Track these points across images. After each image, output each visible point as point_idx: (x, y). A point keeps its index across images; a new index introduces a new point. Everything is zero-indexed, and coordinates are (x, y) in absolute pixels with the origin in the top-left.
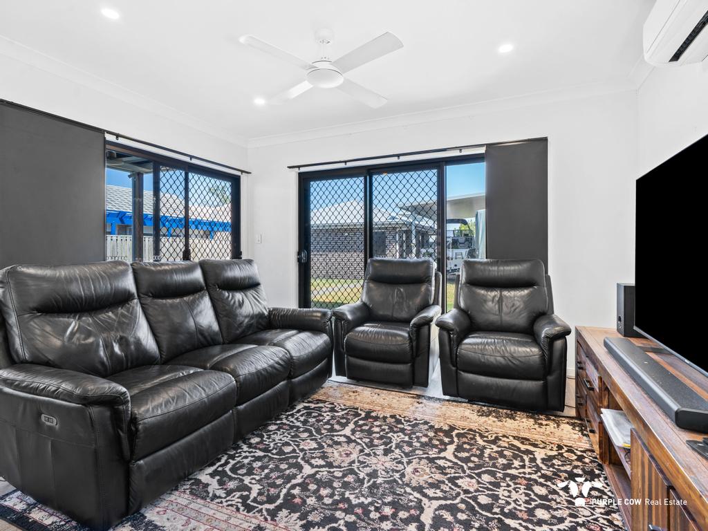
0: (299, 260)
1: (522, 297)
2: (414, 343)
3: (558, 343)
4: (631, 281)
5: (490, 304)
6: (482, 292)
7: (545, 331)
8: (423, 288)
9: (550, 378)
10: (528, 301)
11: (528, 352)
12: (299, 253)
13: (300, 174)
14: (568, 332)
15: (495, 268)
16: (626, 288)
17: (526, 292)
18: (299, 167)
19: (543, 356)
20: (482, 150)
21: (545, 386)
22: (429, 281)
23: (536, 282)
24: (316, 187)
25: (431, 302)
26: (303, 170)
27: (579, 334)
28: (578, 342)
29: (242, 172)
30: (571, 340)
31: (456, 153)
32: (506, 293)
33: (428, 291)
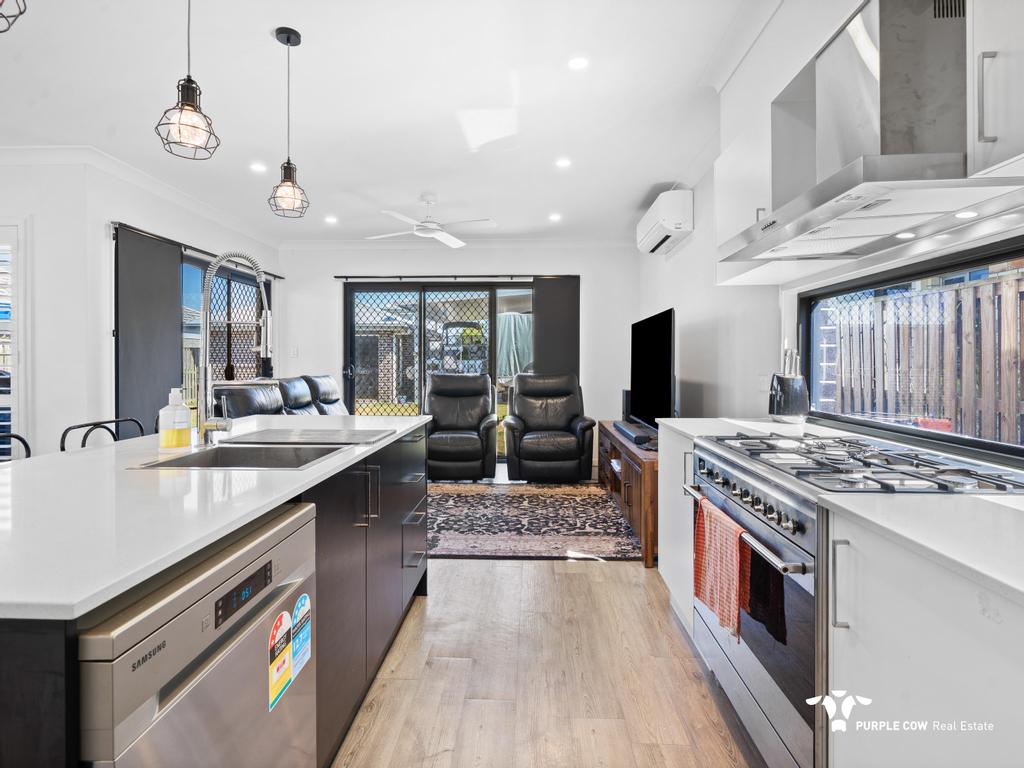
0: (345, 376)
1: (562, 403)
2: (485, 443)
3: (588, 433)
4: (628, 388)
5: (538, 410)
6: (532, 401)
7: (579, 426)
8: (482, 400)
9: (583, 458)
10: (566, 406)
11: (569, 440)
12: (345, 369)
13: (346, 285)
14: (594, 424)
15: (541, 381)
16: (627, 392)
17: (564, 400)
18: (347, 278)
19: (578, 442)
20: (531, 280)
21: (580, 463)
22: (487, 394)
23: (571, 392)
24: (361, 298)
25: (490, 411)
26: (350, 280)
27: (601, 425)
28: (600, 430)
29: (275, 277)
30: (596, 429)
31: (508, 280)
32: (550, 401)
33: (486, 401)
